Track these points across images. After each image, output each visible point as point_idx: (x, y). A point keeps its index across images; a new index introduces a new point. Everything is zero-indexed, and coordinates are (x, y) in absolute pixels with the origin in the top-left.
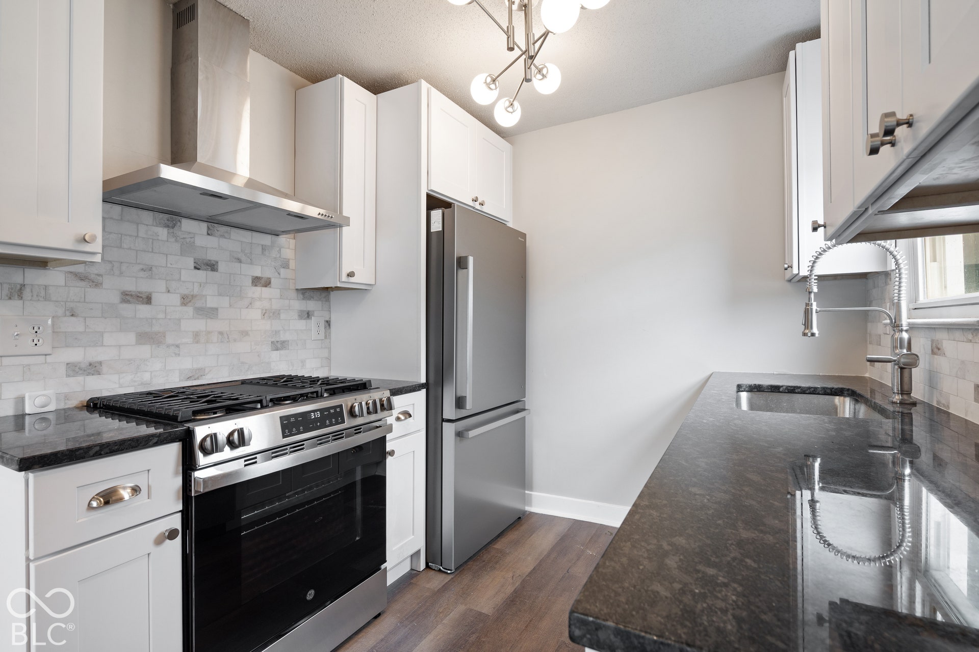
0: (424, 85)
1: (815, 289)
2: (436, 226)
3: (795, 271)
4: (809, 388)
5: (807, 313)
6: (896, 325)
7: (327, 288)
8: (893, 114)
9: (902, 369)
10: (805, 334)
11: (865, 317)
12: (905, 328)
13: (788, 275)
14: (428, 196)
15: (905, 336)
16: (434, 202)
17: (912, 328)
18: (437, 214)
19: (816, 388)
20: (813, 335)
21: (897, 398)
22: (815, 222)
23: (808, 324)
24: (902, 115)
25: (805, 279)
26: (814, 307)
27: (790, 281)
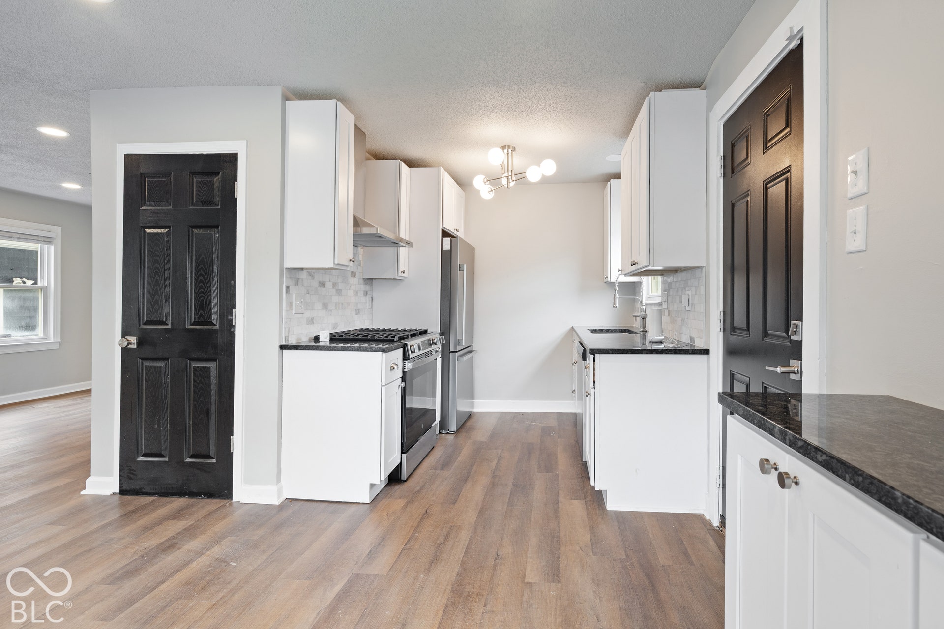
0: (442, 169)
1: (617, 289)
2: (447, 247)
3: (609, 280)
4: (614, 330)
5: (615, 298)
6: (642, 304)
7: (372, 279)
8: (634, 261)
9: (643, 319)
10: (614, 307)
11: (634, 300)
12: (644, 304)
13: (605, 280)
14: (442, 230)
15: (644, 307)
16: (445, 234)
17: (646, 305)
18: (447, 241)
19: (616, 330)
20: (616, 307)
21: (642, 330)
22: (619, 269)
23: (615, 303)
24: (636, 262)
25: (614, 282)
26: (617, 296)
27: (606, 282)
